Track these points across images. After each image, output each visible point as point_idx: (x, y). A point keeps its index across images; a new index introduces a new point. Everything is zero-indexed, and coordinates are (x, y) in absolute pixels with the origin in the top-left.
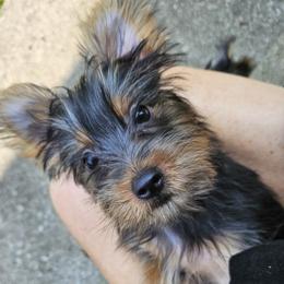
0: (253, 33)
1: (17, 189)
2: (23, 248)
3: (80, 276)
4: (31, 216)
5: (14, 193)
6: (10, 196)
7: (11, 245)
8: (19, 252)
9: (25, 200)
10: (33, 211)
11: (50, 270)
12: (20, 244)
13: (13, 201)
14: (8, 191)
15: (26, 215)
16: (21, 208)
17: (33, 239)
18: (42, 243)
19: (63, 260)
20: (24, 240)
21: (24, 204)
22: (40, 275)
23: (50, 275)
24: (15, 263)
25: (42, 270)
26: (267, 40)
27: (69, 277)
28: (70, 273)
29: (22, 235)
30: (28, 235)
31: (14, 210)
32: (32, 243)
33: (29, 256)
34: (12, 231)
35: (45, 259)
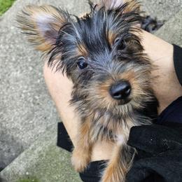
0: (164, 9)
1: (31, 58)
2: (27, 89)
3: (53, 111)
4: (35, 74)
5: (30, 60)
6: (27, 61)
7: (21, 87)
8: (24, 91)
9: (34, 64)
10: (37, 71)
11: (38, 104)
12: (26, 87)
13: (28, 64)
14: (27, 58)
15: (33, 73)
16: (31, 68)
17: (33, 86)
18: (37, 89)
19: (46, 100)
20: (28, 85)
21: (33, 67)
22: (32, 105)
23: (37, 107)
24: (21, 96)
25: (34, 103)
26: (171, 14)
27: (48, 110)
28: (49, 108)
29: (28, 83)
30: (31, 83)
31: (27, 68)
32: (32, 88)
33: (29, 94)
34: (23, 80)
35: (37, 97)
